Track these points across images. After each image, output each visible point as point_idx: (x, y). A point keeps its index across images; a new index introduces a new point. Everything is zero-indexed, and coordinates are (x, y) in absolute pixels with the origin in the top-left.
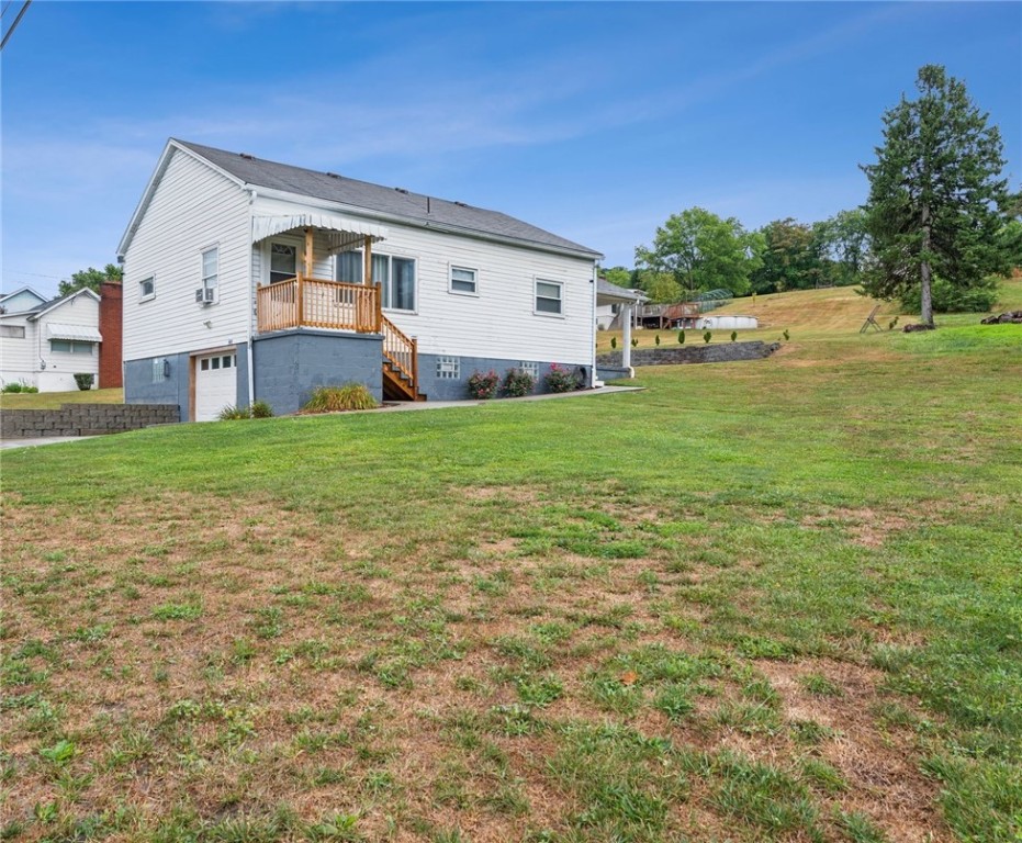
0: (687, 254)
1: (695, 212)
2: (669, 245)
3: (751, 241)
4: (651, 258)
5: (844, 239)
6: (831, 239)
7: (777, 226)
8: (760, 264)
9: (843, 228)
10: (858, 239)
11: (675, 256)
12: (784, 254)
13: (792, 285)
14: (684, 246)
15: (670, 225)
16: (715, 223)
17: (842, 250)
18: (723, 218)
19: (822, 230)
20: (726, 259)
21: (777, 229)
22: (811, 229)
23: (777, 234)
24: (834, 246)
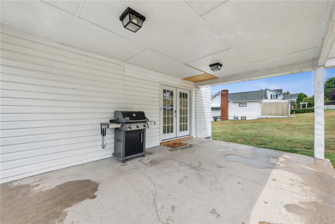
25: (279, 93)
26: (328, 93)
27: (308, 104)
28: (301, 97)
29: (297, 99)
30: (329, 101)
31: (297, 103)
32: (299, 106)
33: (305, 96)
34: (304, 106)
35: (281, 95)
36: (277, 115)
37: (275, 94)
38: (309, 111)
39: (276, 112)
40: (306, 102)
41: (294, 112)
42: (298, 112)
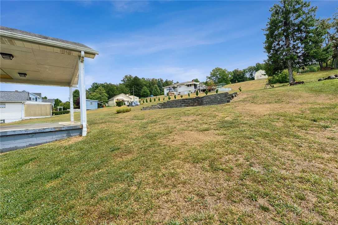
0: (217, 77)
1: (217, 68)
2: (213, 75)
3: (230, 73)
4: (209, 78)
5: (249, 72)
6: (247, 72)
7: (235, 70)
8: (232, 78)
9: (249, 70)
10: (252, 72)
11: (214, 77)
12: (237, 76)
13: (239, 82)
14: (216, 75)
15: (213, 71)
16: (222, 70)
17: (249, 74)
18: (223, 69)
19: (245, 71)
20: (225, 77)
21: (235, 71)
22: (242, 71)
23: (235, 72)
24: (247, 74)
25: (38, 97)
26: (75, 100)
27: (63, 108)
28: (57, 102)
29: (54, 104)
30: (76, 106)
31: (55, 107)
32: (56, 110)
33: (60, 102)
34: (60, 109)
35: (40, 99)
36: (42, 115)
37: (34, 97)
38: (64, 113)
39: (40, 112)
40: (61, 106)
41: (54, 114)
42: (56, 114)
